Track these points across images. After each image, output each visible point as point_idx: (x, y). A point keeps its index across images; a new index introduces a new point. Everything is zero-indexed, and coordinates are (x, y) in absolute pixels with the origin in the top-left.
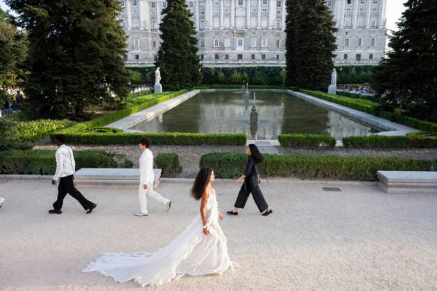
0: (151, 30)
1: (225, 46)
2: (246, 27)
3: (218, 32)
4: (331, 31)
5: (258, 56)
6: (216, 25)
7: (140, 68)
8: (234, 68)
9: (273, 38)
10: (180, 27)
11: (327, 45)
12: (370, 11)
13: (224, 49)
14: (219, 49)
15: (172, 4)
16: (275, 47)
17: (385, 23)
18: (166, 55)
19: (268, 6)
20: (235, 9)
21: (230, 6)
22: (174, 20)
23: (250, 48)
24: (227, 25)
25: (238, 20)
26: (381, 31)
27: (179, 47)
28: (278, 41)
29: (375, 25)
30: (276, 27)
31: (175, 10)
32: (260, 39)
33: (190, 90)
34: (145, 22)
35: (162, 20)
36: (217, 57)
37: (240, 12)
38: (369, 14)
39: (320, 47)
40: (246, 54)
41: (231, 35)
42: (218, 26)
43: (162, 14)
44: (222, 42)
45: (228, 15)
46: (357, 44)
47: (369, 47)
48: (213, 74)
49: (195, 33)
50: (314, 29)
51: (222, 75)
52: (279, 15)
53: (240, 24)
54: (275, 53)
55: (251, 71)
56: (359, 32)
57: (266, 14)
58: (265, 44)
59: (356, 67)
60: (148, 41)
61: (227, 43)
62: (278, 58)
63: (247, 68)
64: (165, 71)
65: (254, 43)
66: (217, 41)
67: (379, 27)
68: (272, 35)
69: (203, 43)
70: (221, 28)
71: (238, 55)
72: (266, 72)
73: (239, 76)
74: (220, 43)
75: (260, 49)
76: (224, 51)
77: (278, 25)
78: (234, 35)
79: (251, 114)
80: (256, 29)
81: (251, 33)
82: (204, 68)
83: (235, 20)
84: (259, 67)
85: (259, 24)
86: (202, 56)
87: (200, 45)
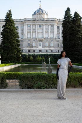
1: (33, 46)
2: (43, 37)
3: (30, 39)
5: (49, 51)
6: (29, 36)
10: (11, 33)
13: (32, 47)
14: (30, 47)
15: (8, 23)
16: (57, 46)
18: (4, 46)
19: (53, 28)
20: (38, 29)
21: (36, 28)
22: (9, 30)
23: (45, 47)
24: (34, 36)
25: (39, 34)
27: (11, 43)
28: (58, 44)
30: (57, 38)
31: (9, 25)
32: (50, 43)
33: (15, 64)
35: (2, 30)
36: (29, 51)
37: (40, 31)
40: (44, 49)
41: (36, 40)
42: (30, 37)
43: (2, 27)
44: (32, 44)
45: (34, 32)
48: (27, 57)
49: (19, 37)
51: (31, 58)
52: (58, 32)
53: (40, 36)
54: (57, 49)
55: (46, 56)
57: (52, 32)
58: (52, 45)
61: (34, 45)
62: (58, 52)
63: (44, 55)
64: (3, 54)
65: (47, 45)
66: (29, 44)
68: (55, 41)
69: (22, 44)
70: (31, 38)
71: (40, 50)
72: (53, 57)
73: (40, 58)
74: (31, 44)
75: (50, 48)
76: (33, 48)
77: (58, 36)
78: (37, 41)
79: (48, 69)
80: (48, 38)
81: (45, 40)
82: (23, 54)
83: (38, 34)
84: (50, 54)
85: (49, 36)
86: (22, 51)
87: (21, 45)
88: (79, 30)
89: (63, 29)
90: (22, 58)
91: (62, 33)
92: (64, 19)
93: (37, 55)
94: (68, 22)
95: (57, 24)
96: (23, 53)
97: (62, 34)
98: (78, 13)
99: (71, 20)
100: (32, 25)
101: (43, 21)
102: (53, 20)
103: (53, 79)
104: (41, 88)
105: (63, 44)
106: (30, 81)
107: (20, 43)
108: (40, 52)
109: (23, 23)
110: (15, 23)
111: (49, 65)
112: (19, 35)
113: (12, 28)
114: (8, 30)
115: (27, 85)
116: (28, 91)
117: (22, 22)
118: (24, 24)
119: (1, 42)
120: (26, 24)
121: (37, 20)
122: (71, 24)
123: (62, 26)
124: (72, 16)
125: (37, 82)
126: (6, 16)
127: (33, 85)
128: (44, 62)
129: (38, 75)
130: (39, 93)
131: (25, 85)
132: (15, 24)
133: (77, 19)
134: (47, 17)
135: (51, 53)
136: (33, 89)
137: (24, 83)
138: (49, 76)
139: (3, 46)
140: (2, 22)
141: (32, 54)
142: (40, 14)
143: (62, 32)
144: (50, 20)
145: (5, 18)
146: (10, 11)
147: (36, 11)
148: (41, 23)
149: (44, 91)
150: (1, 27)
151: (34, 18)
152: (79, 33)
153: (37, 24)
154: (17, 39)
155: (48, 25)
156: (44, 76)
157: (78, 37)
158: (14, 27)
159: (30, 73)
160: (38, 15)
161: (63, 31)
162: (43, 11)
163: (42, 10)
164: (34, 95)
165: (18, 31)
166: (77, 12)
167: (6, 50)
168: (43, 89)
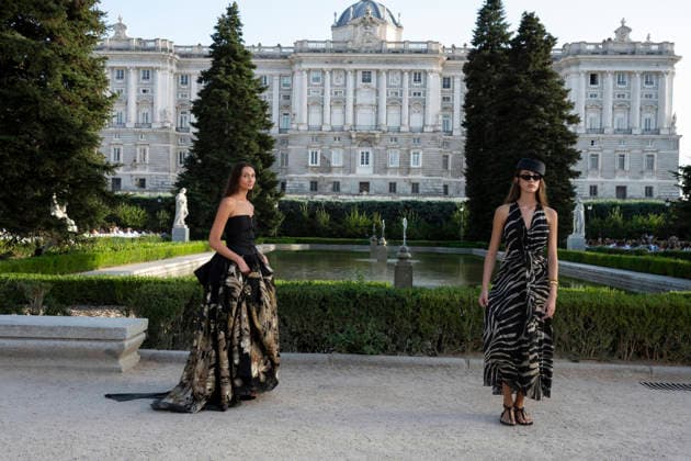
0: (177, 129)
1: (333, 164)
2: (377, 126)
3: (318, 135)
4: (565, 123)
5: (404, 187)
6: (315, 120)
7: (145, 200)
8: (353, 204)
9: (434, 150)
10: (237, 107)
11: (559, 150)
12: (639, 98)
13: (330, 170)
14: (319, 170)
15: (223, 61)
16: (440, 167)
17: (673, 124)
18: (203, 165)
19: (425, 86)
20: (355, 91)
21: (345, 85)
22: (226, 94)
23: (385, 169)
24: (337, 121)
25: (360, 111)
26: (666, 139)
27: (234, 150)
28: (447, 157)
29: (653, 127)
30: (440, 128)
31: (228, 72)
32: (408, 151)
34: (164, 113)
35: (199, 94)
36: (314, 186)
37: (366, 97)
38: (637, 105)
39: (543, 154)
40: (379, 180)
41: (345, 140)
42: (320, 124)
43: (200, 81)
44: (326, 155)
45: (339, 102)
46: (617, 167)
47: (642, 172)
48: (306, 214)
49: (269, 126)
50: (528, 116)
51: (324, 217)
52: (447, 104)
53: (365, 120)
54: (439, 181)
55: (391, 211)
56: (620, 141)
57: (419, 101)
58: (417, 160)
59: (622, 206)
60: (168, 152)
61: (337, 159)
62: (446, 193)
63: (381, 203)
64: (198, 199)
65: (394, 159)
66: (314, 155)
67: (662, 132)
68: (433, 143)
69: (285, 157)
70: (326, 128)
71: (361, 183)
72: (423, 214)
73: (363, 220)
74: (323, 157)
75: (408, 173)
76: (329, 175)
77: (446, 123)
78: (352, 144)
79: (397, 267)
80: (399, 132)
81: (386, 141)
82: (286, 202)
83: (355, 113)
84: (407, 202)
85: (406, 122)
86: (284, 185)
87: (279, 160)
88: (541, 96)
89: (466, 90)
90: (282, 217)
91: (464, 106)
92: (475, 44)
93: (350, 206)
94: (493, 59)
95: (440, 69)
96: (288, 197)
97: (465, 114)
98: (538, 19)
99: (507, 51)
100: (331, 72)
101: (377, 52)
102: (426, 52)
103: (418, 310)
104: (363, 353)
105: (467, 156)
106: (313, 319)
107: (275, 151)
108: (361, 191)
109: (292, 64)
110: (253, 61)
111: (403, 251)
112: (269, 116)
113: (242, 85)
114: (223, 91)
115: (298, 334)
116: (305, 363)
117: (285, 57)
118: (297, 67)
119: (192, 144)
120: (305, 66)
121: (354, 51)
122: (504, 70)
123: (462, 75)
124: (508, 30)
125: (344, 323)
126: (216, 31)
127: (324, 335)
128: (379, 238)
129: (350, 294)
130: (355, 375)
131: (291, 333)
132: (254, 67)
133: (533, 46)
134: (399, 35)
135: (410, 198)
136: (326, 356)
137: (286, 325)
138: (399, 299)
139: (199, 161)
140: (199, 56)
141: (328, 198)
142: (365, 23)
143: (463, 103)
144: (411, 52)
145: (212, 42)
146: (232, 11)
147: (348, 10)
148: (369, 61)
149: (376, 364)
150: (195, 78)
151: (339, 42)
152: (542, 109)
153: (352, 67)
154: (263, 132)
155: (402, 73)
156: (376, 297)
157: (536, 126)
158: (250, 82)
159: (316, 282)
160: (356, 26)
161: (469, 100)
162: (380, 8)
163: (374, 5)
164: (328, 383)
165: (268, 100)
166: (532, 14)
167: (212, 180)
168: (372, 354)
